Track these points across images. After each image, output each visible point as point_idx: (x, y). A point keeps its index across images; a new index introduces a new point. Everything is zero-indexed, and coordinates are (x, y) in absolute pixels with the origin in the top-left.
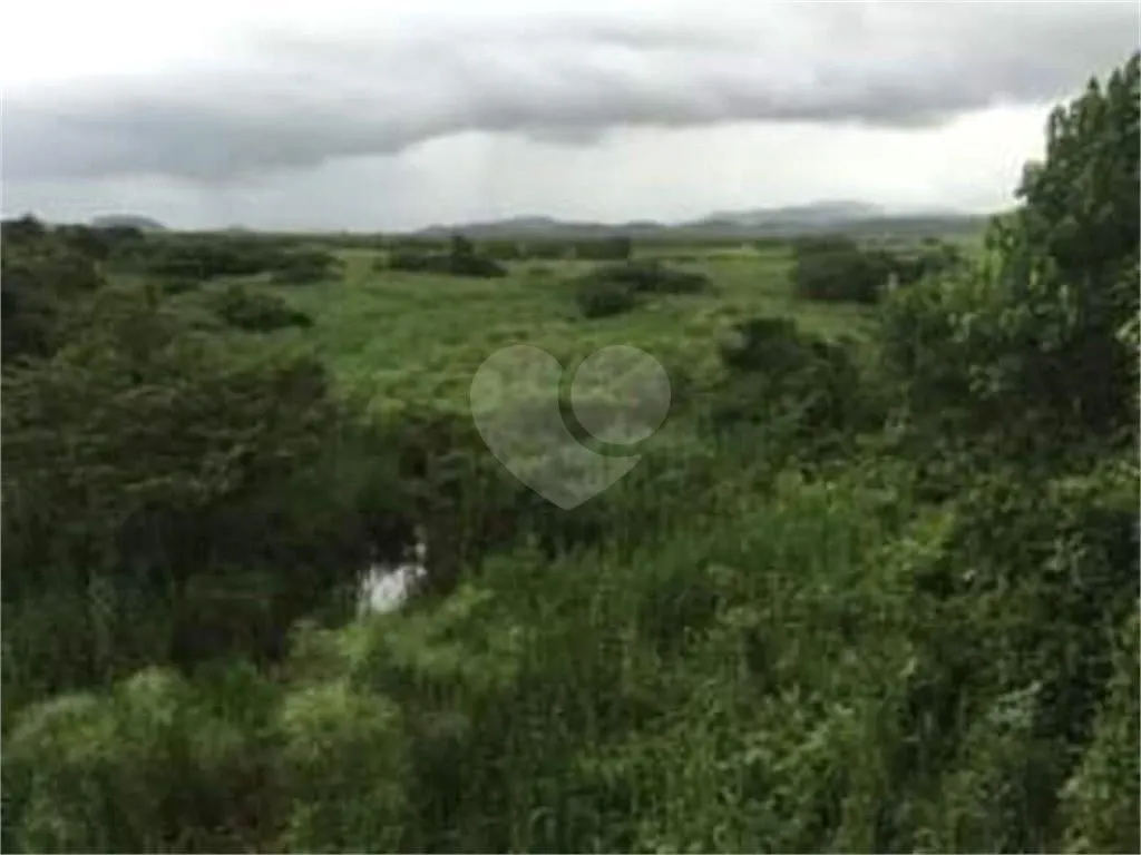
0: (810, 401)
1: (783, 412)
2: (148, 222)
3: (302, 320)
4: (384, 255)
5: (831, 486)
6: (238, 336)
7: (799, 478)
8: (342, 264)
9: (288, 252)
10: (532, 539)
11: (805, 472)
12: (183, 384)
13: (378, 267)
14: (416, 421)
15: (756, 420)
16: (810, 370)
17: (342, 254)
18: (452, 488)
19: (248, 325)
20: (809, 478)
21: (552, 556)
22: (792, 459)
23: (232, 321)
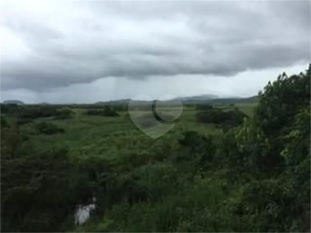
0: (202, 154)
1: (195, 157)
2: (19, 102)
3: (62, 131)
4: (86, 110)
5: (209, 179)
6: (43, 136)
7: (200, 177)
8: (74, 113)
9: (59, 110)
10: (126, 200)
11: (202, 175)
12: (27, 157)
13: (84, 114)
14: (93, 162)
15: (188, 160)
16: (202, 145)
17: (74, 110)
18: (104, 184)
19: (46, 133)
20: (203, 177)
21: (131, 205)
22: (198, 171)
23: (42, 132)
